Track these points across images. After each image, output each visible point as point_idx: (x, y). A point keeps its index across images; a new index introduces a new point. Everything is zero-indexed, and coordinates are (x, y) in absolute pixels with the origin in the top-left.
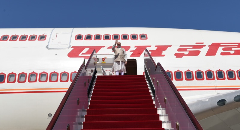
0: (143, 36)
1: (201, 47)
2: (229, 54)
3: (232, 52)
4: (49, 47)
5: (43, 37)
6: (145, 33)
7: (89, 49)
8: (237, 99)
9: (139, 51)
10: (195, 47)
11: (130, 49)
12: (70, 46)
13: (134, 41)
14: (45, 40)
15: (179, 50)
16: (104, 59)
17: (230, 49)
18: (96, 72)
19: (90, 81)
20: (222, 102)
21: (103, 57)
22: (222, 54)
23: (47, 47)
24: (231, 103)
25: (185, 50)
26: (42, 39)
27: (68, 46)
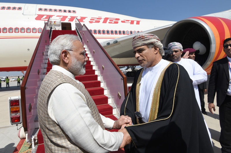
0: (74, 12)
1: (100, 19)
2: (112, 23)
3: (113, 22)
4: (24, 14)
5: (20, 8)
6: (75, 10)
7: (46, 16)
8: (114, 42)
9: (72, 19)
10: (98, 19)
11: (68, 18)
12: (36, 14)
13: (70, 13)
14: (21, 10)
15: (91, 20)
16: (55, 22)
17: (112, 21)
18: (51, 28)
19: (49, 32)
20: (108, 44)
21: (55, 21)
22: (109, 23)
23: (23, 14)
24: (112, 44)
25: (93, 20)
26: (20, 9)
27: (35, 14)
